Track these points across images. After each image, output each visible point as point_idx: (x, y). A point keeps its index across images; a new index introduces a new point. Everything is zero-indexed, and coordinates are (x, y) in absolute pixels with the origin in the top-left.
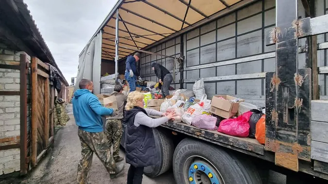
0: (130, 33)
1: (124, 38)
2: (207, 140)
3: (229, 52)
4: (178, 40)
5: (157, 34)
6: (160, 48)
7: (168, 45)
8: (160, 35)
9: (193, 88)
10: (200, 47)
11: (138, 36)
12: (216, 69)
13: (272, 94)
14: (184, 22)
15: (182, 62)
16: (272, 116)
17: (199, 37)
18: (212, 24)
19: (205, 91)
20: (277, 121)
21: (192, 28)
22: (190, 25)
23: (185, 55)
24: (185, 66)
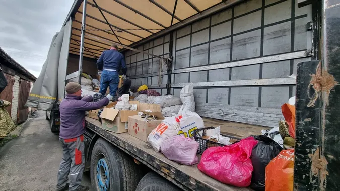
0: (110, 25)
1: (104, 31)
2: (179, 185)
3: (224, 54)
4: (167, 39)
5: (143, 29)
6: (147, 46)
7: (156, 43)
8: (147, 30)
9: (181, 95)
10: (191, 47)
11: (120, 30)
12: (208, 73)
13: (313, 113)
14: (173, 15)
15: (170, 64)
16: (310, 164)
17: (190, 36)
18: (205, 20)
19: (194, 98)
20: (323, 179)
21: (183, 24)
22: (181, 21)
23: (174, 56)
24: (173, 69)
